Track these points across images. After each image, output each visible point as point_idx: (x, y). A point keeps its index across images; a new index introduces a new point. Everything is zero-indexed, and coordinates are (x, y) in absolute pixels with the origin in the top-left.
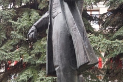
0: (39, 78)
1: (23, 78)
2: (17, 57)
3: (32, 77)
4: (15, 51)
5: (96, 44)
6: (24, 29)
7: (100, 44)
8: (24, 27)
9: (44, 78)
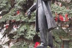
0: (30, 30)
1: (22, 30)
2: (18, 19)
3: (27, 29)
4: (17, 15)
5: (61, 12)
6: (21, 3)
7: (63, 12)
8: (22, 2)
9: (33, 29)
